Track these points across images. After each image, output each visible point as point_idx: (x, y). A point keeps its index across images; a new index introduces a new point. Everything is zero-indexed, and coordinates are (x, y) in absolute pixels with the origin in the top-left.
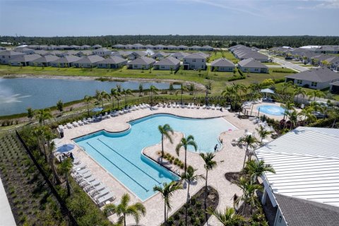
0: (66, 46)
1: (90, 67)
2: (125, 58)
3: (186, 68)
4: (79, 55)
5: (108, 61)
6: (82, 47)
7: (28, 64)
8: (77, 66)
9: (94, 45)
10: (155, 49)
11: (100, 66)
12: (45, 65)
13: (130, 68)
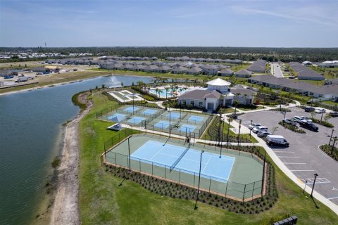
0: (132, 58)
1: (151, 72)
2: (171, 67)
3: (204, 74)
4: (143, 64)
5: (161, 69)
6: (144, 58)
7: (117, 69)
8: (143, 71)
9: (152, 56)
10: (197, 61)
11: (156, 71)
12: (126, 69)
13: (173, 73)
